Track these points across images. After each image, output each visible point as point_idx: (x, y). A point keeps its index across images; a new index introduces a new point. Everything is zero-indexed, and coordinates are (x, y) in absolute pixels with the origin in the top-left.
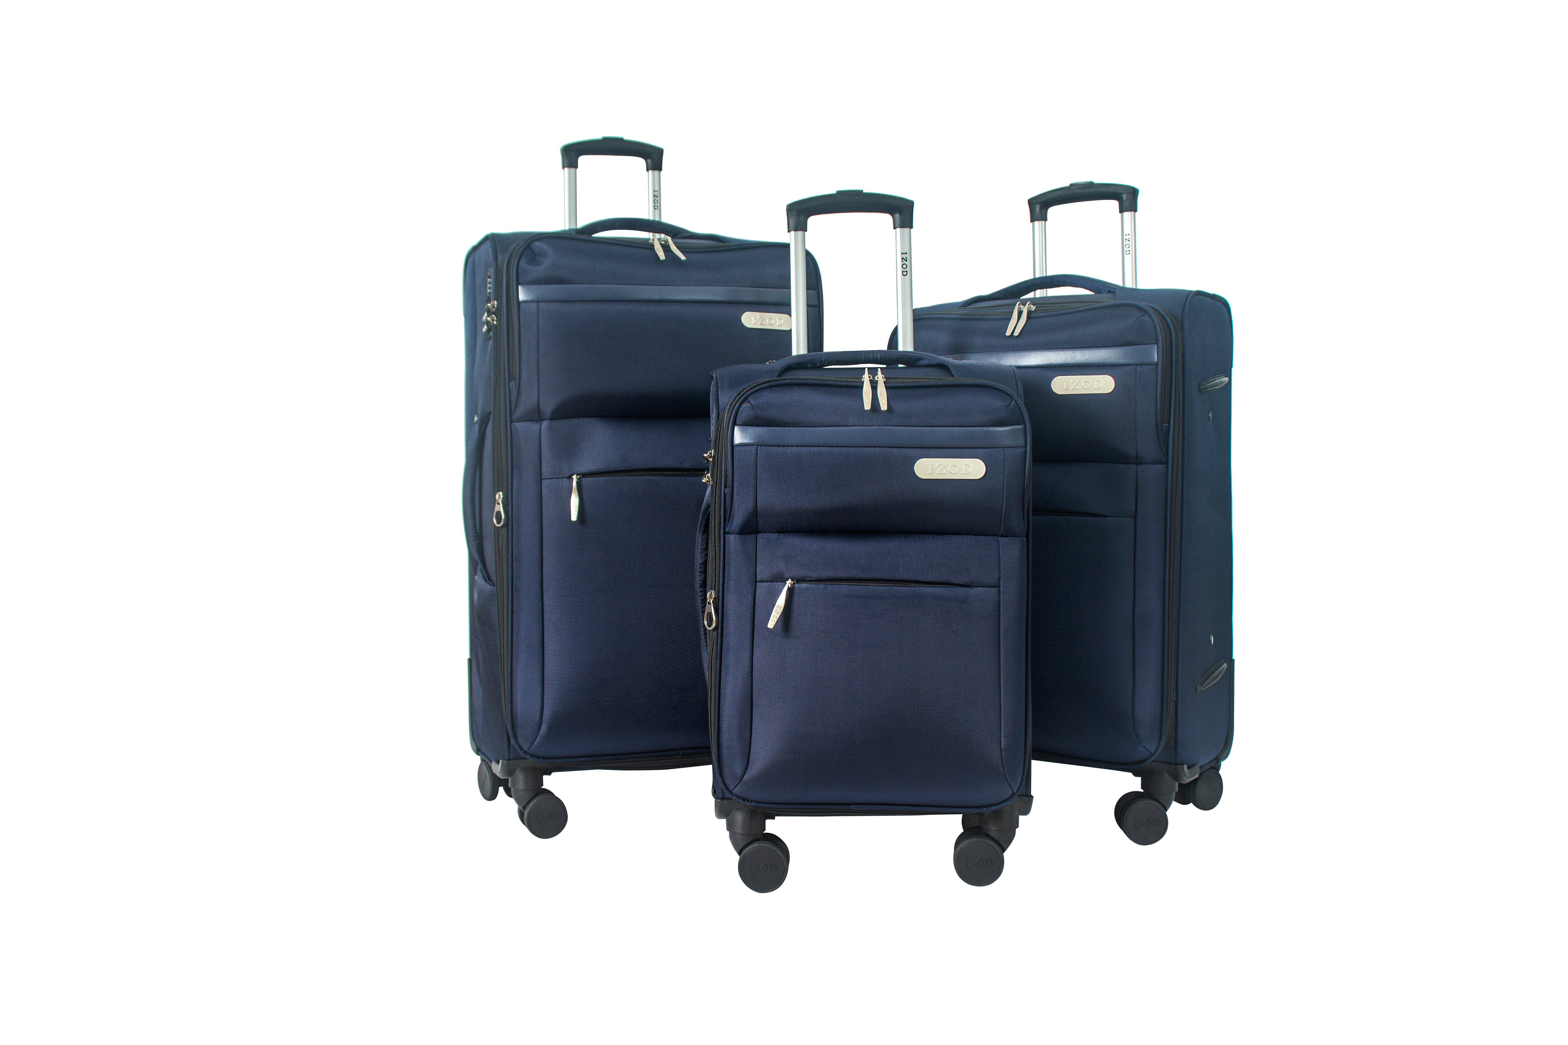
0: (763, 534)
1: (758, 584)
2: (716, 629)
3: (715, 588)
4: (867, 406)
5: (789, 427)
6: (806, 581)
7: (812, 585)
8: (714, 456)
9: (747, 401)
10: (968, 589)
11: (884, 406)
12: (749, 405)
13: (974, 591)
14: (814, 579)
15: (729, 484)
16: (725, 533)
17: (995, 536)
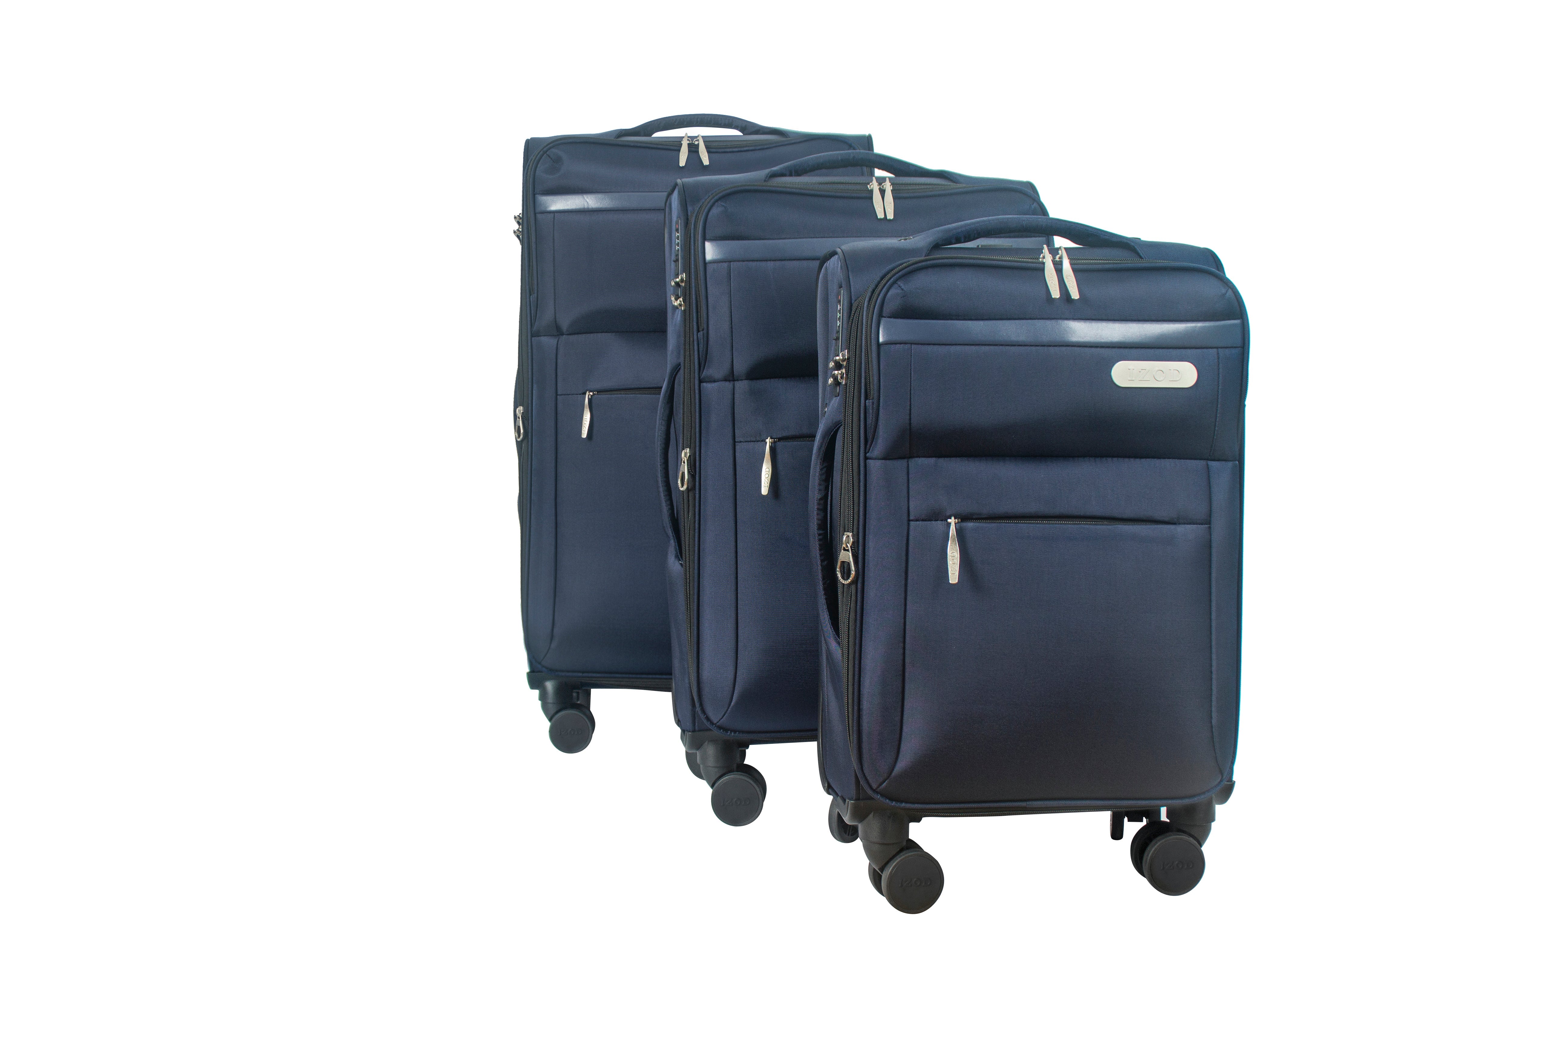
0: (916, 459)
1: (912, 523)
2: (855, 582)
3: (853, 529)
4: (1056, 293)
5: (952, 319)
6: (974, 519)
7: (981, 525)
8: (848, 359)
9: (896, 286)
10: (1172, 527)
11: (1075, 294)
12: (899, 291)
13: (1180, 529)
14: (986, 516)
15: (873, 392)
16: (866, 458)
17: (1205, 460)
